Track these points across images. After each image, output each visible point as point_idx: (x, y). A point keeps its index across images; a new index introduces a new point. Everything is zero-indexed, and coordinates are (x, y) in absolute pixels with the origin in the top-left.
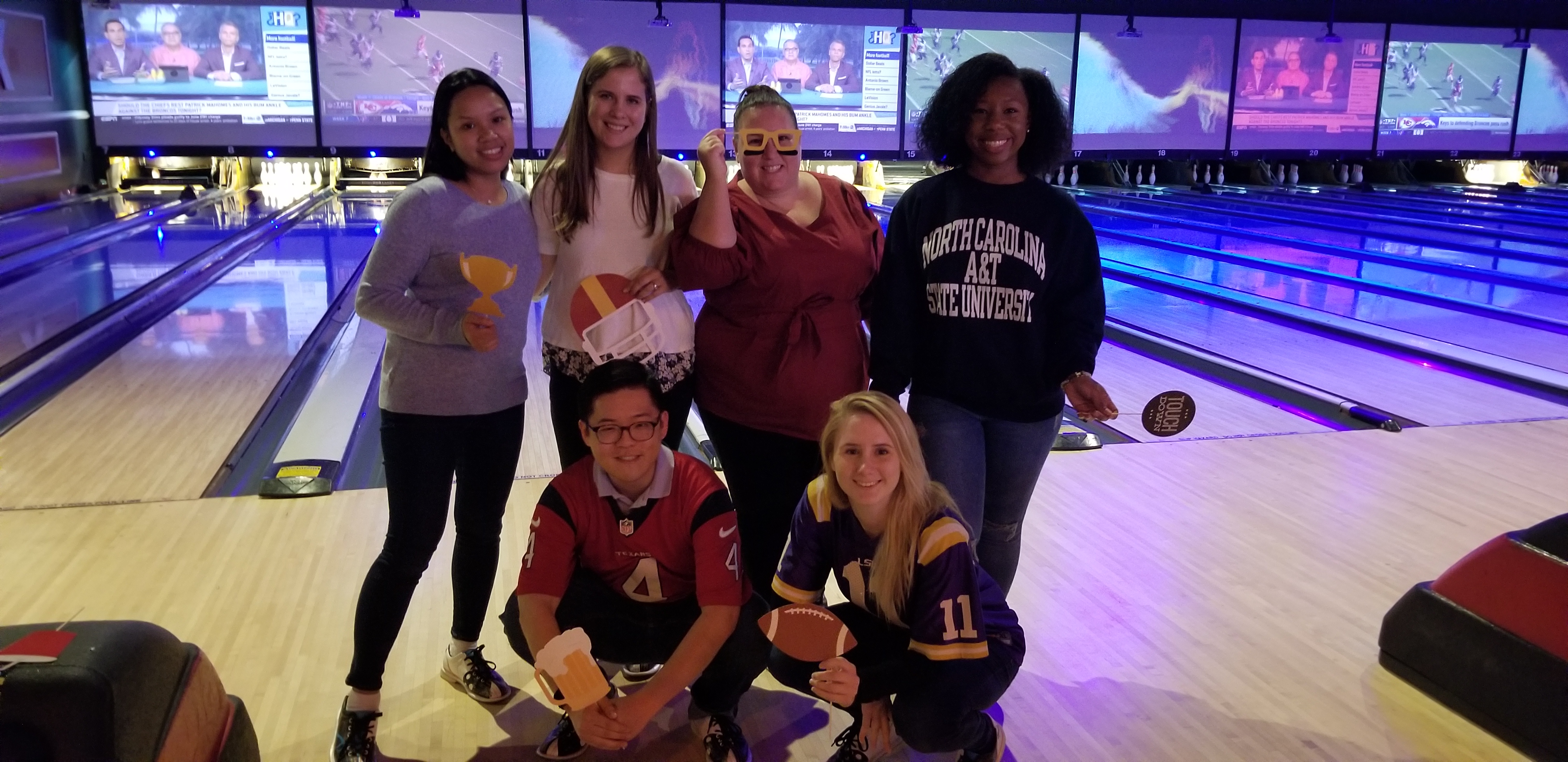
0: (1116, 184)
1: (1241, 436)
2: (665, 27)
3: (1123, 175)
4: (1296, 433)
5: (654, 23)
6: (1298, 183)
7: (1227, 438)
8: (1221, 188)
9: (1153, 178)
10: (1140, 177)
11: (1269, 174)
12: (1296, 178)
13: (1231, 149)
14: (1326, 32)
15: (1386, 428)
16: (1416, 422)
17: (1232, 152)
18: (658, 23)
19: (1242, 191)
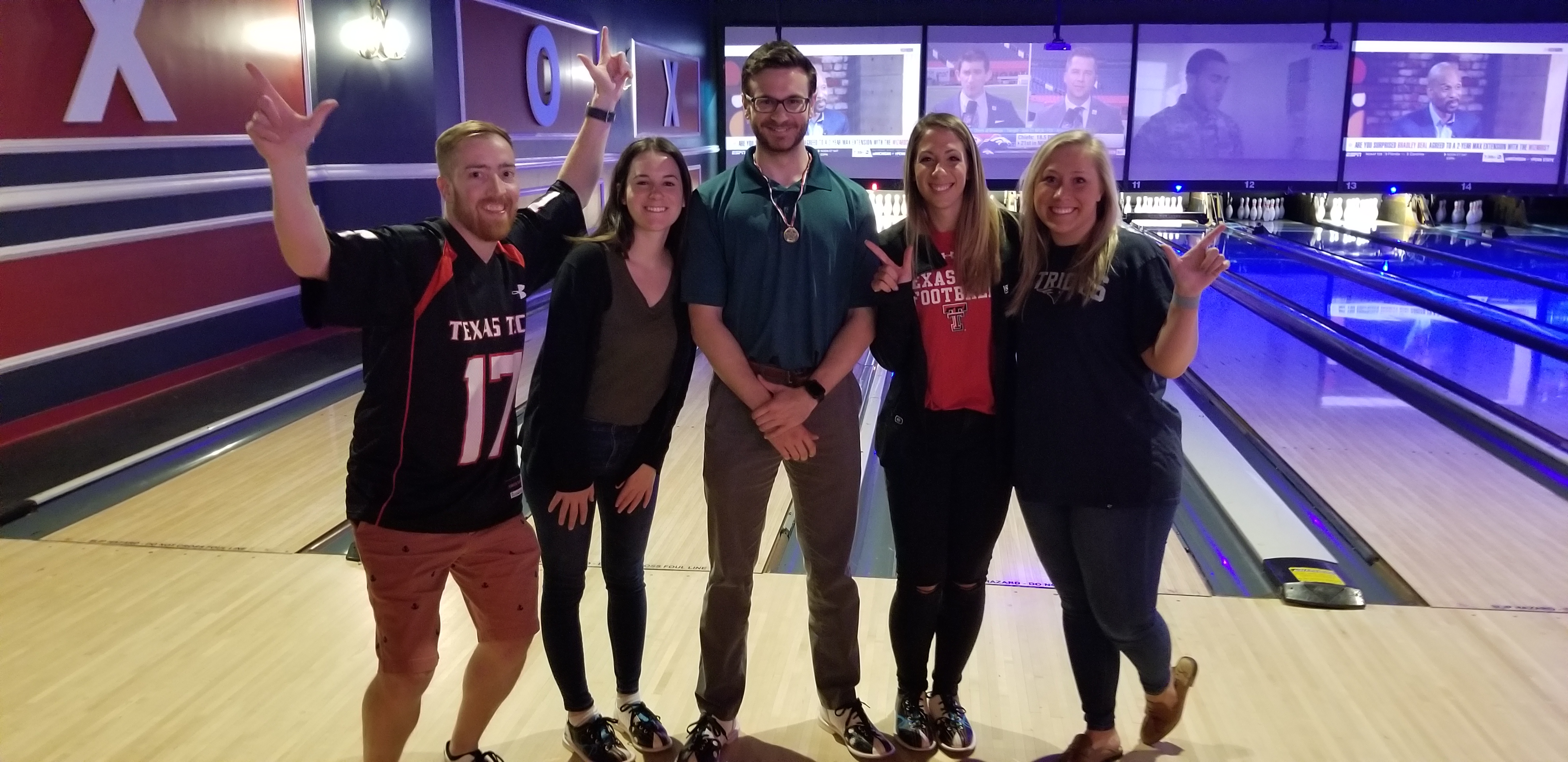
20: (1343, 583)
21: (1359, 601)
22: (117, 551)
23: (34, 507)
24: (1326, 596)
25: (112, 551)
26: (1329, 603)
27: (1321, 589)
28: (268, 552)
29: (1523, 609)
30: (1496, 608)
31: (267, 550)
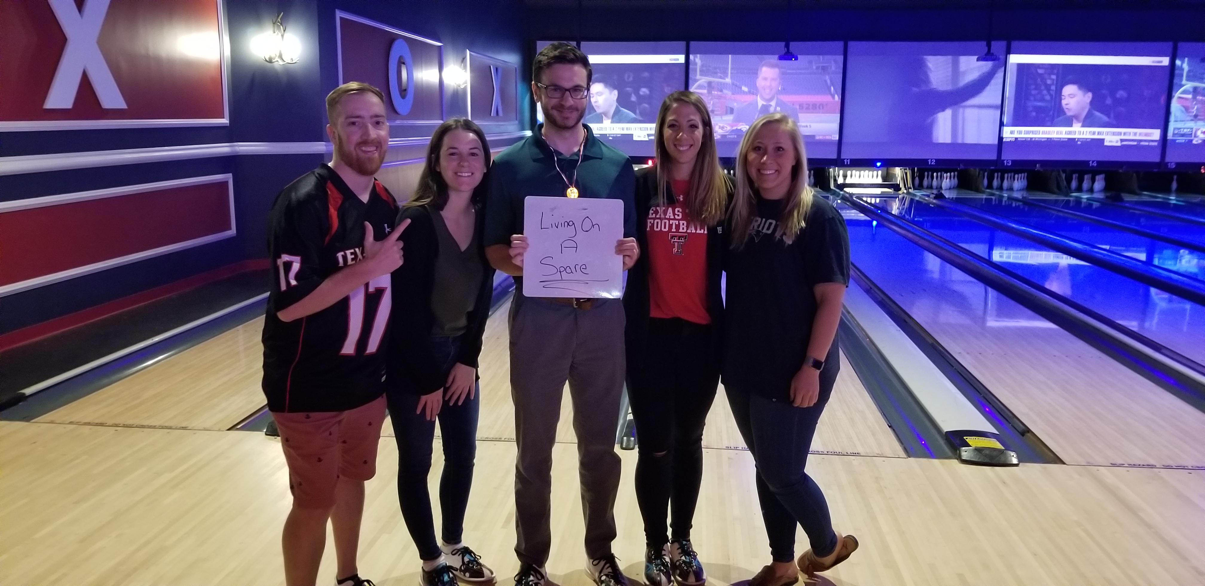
20: (1003, 448)
21: (1015, 461)
22: (90, 429)
23: (24, 398)
24: (991, 457)
25: (86, 429)
26: (994, 462)
27: (987, 452)
28: (205, 429)
29: (1134, 466)
30: (1114, 465)
31: (205, 428)
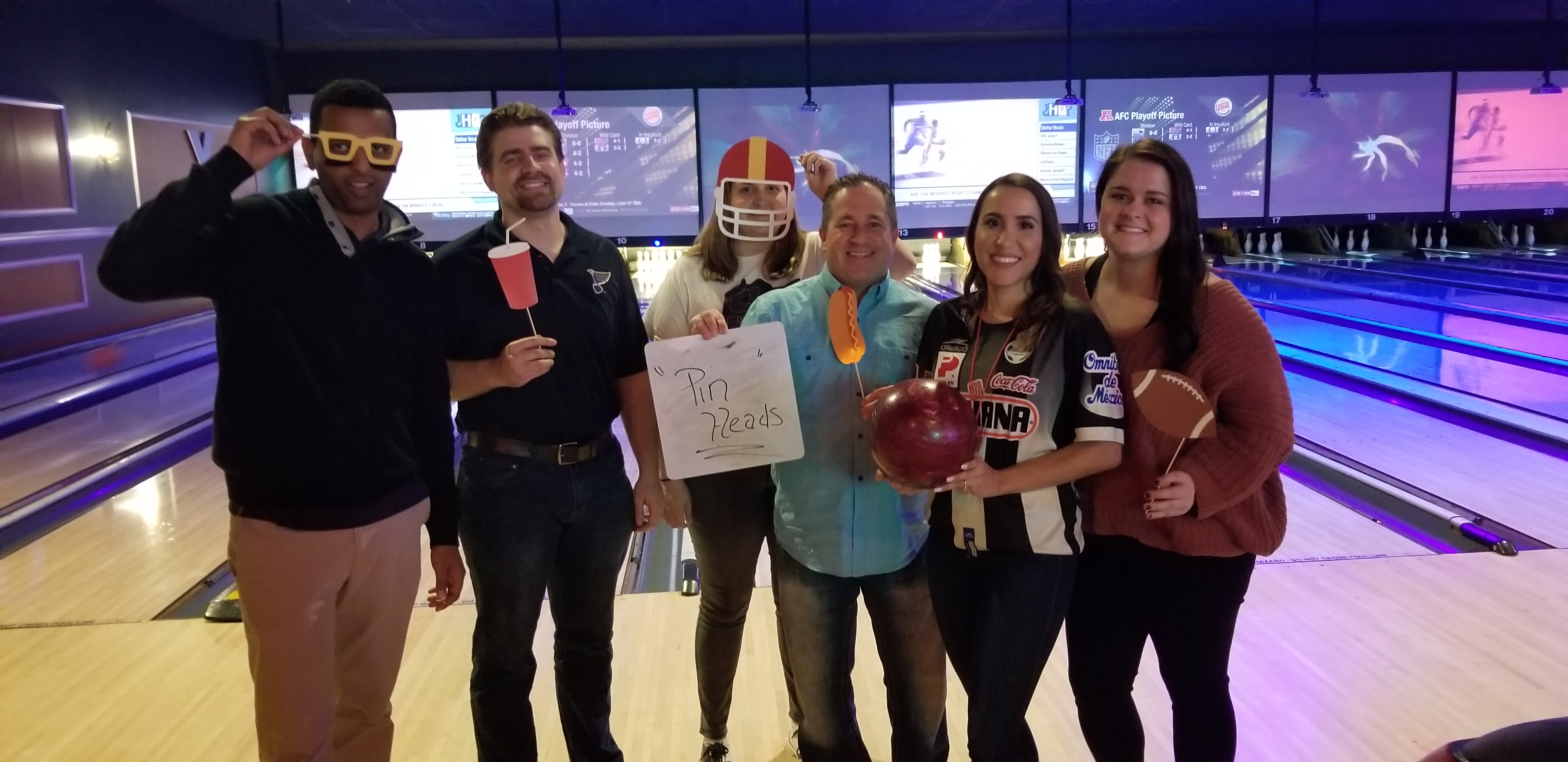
0: (1323, 250)
1: (1313, 560)
2: (813, 112)
3: (1332, 243)
4: (1384, 556)
5: (803, 108)
6: (1534, 245)
7: (1295, 561)
8: (1445, 252)
9: (1365, 243)
10: (1351, 243)
11: (1501, 237)
12: (1531, 239)
13: (1451, 211)
14: (1543, 81)
15: (1498, 551)
16: (1545, 544)
17: (1453, 214)
18: (806, 109)
19: (1465, 255)
